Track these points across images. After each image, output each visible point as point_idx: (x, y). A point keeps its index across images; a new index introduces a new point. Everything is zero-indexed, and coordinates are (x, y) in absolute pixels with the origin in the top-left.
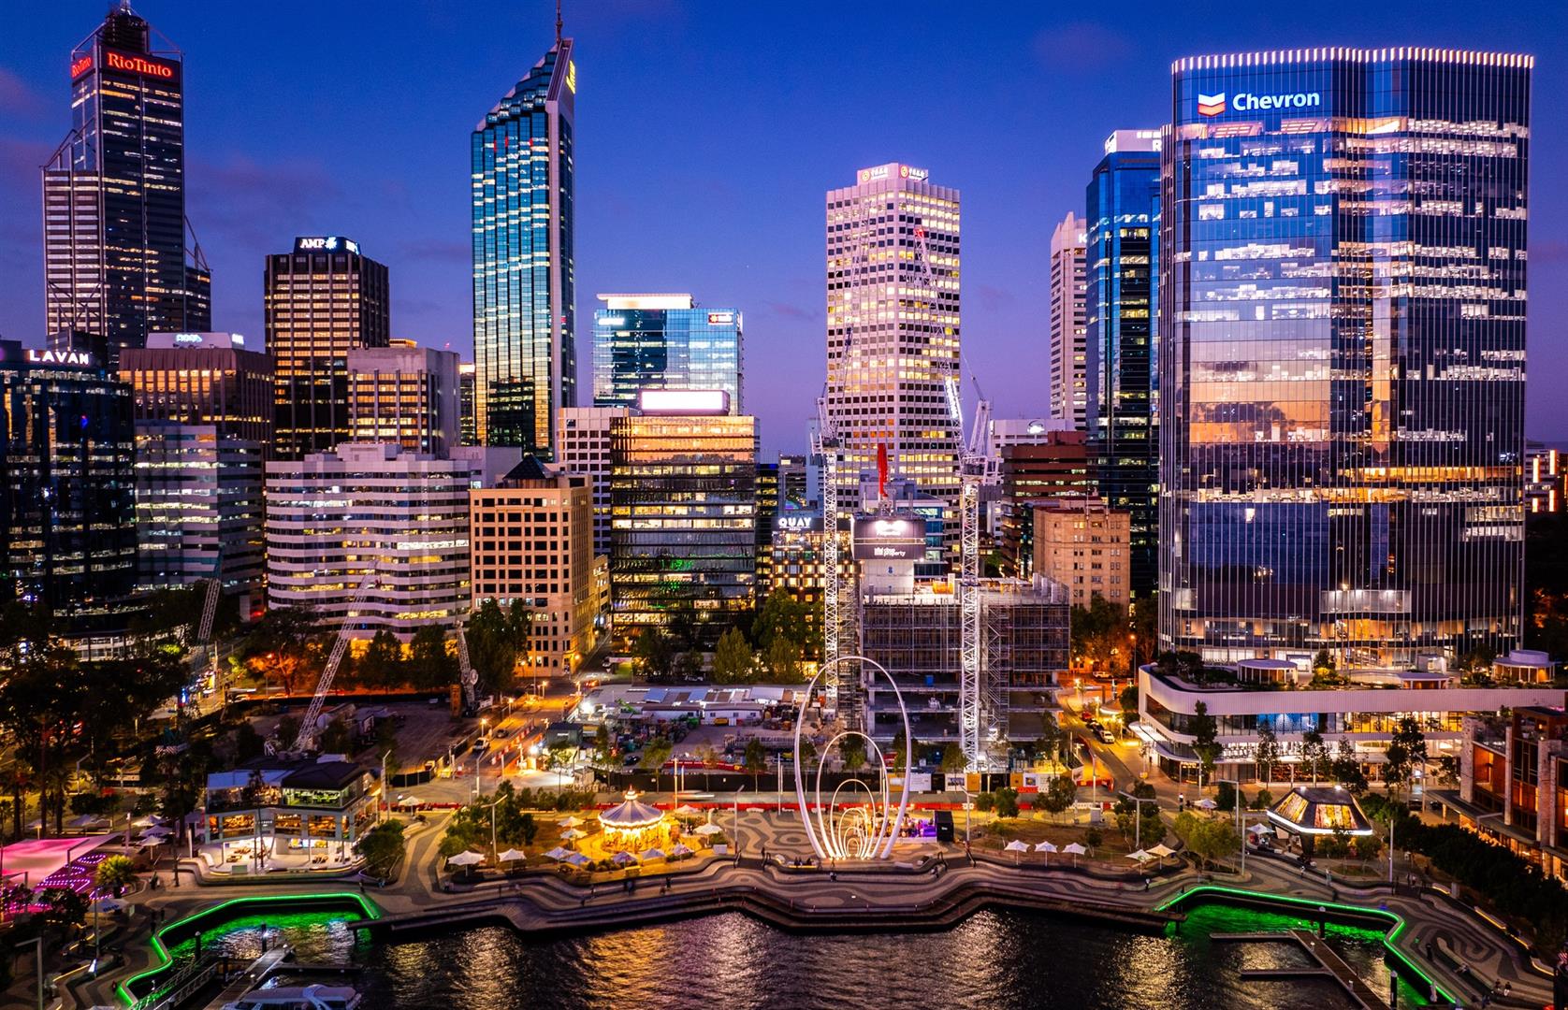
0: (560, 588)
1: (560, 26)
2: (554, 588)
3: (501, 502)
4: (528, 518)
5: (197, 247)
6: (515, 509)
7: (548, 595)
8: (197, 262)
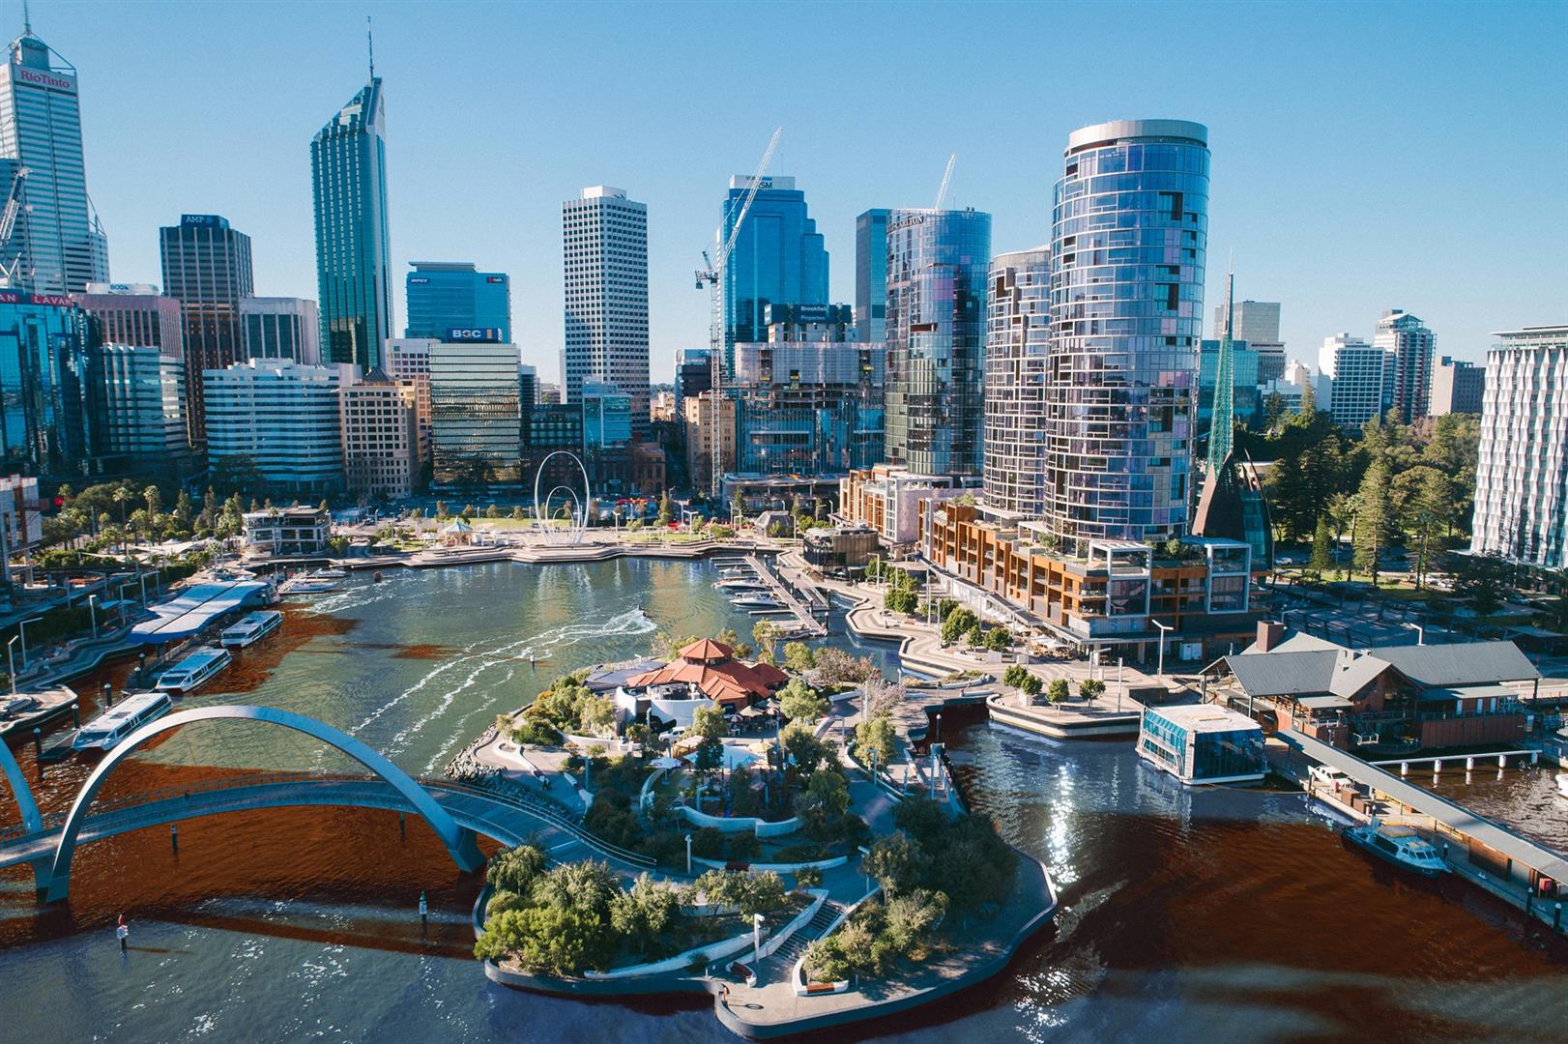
0: (401, 446)
1: (372, 68)
2: (397, 446)
3: (362, 394)
4: (379, 404)
5: (96, 218)
6: (370, 398)
7: (393, 450)
8: (97, 230)
